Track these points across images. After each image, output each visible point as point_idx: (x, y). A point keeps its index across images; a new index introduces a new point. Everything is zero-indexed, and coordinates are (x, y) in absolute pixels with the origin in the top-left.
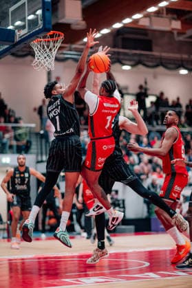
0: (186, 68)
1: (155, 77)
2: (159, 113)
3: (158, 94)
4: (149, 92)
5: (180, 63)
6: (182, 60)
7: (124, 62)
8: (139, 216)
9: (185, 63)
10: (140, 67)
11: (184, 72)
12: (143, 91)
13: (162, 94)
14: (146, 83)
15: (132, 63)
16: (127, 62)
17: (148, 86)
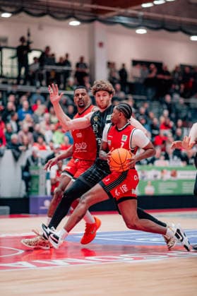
0: (78, 19)
1: (40, 28)
2: (44, 72)
3: (43, 49)
4: (32, 46)
5: (70, 12)
6: (73, 9)
7: (3, 8)
8: (16, 195)
9: (76, 12)
10: (23, 14)
11: (75, 23)
12: (25, 44)
13: (48, 49)
14: (29, 35)
15: (13, 10)
16: (8, 9)
17: (32, 39)
